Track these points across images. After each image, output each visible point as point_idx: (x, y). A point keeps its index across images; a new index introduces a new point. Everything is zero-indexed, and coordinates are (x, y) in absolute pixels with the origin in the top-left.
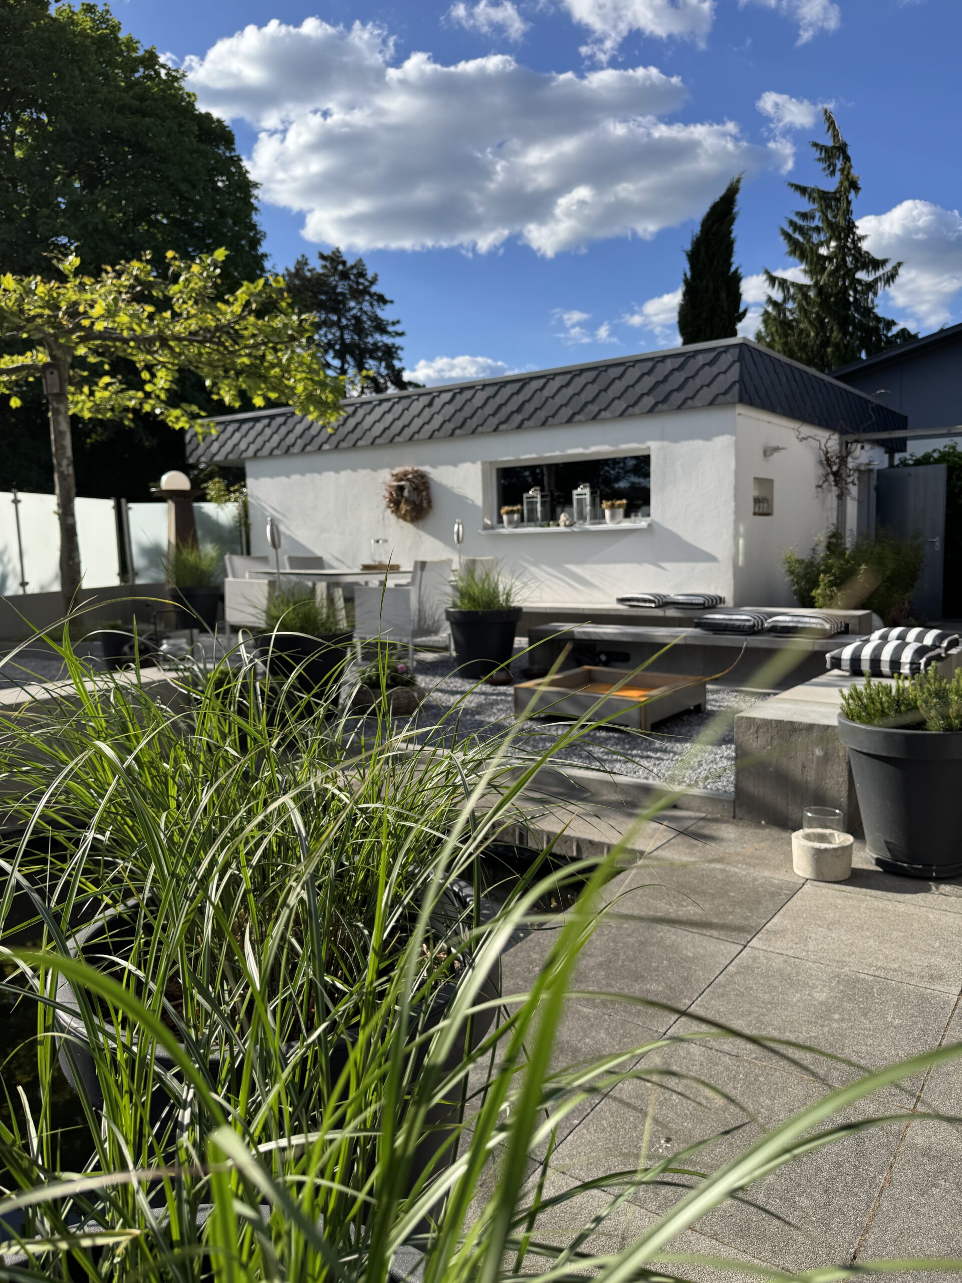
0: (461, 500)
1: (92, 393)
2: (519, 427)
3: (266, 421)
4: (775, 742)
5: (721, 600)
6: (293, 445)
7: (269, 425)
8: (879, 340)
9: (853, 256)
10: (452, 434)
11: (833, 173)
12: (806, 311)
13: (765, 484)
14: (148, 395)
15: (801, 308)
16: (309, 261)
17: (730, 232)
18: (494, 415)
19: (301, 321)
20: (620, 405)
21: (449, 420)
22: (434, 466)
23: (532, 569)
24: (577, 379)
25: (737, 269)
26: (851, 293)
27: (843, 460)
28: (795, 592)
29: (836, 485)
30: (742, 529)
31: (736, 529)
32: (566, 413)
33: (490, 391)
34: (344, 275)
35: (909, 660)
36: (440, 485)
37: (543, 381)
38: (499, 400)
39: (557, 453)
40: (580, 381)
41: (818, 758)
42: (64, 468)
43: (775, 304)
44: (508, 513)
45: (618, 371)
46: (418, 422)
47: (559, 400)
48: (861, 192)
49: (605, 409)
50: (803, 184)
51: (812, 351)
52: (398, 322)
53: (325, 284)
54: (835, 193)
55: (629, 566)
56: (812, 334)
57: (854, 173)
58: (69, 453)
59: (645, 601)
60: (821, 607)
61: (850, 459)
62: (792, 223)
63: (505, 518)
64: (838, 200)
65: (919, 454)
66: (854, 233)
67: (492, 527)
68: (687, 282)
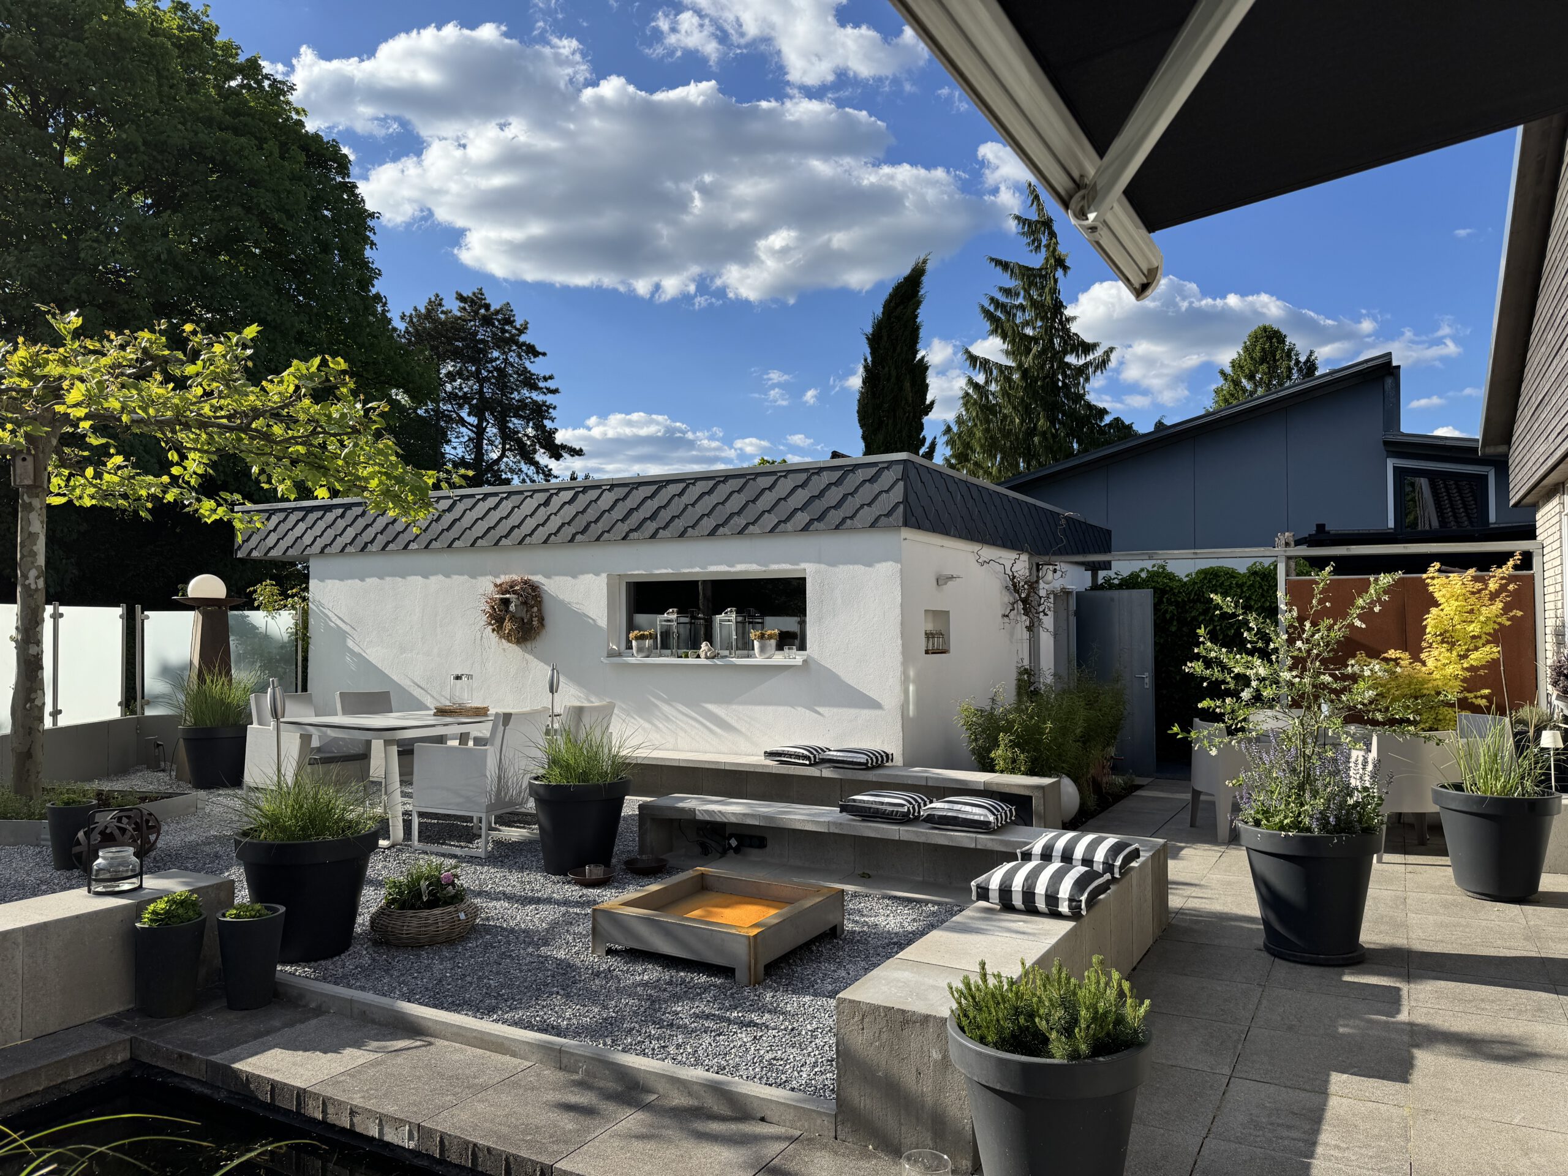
0: (581, 618)
1: (98, 475)
2: (653, 536)
3: (340, 511)
4: (884, 1036)
5: (888, 757)
6: (372, 542)
7: (342, 516)
8: (1091, 430)
9: (1062, 337)
10: (572, 540)
11: (1038, 248)
12: (1009, 395)
13: (942, 616)
14: (174, 479)
15: (1004, 393)
16: (444, 302)
17: (916, 317)
18: (623, 520)
19: (367, 411)
20: (770, 520)
21: (569, 523)
22: (548, 576)
23: (666, 708)
24: (721, 486)
25: (923, 357)
26: (1060, 377)
27: (1033, 585)
28: (973, 751)
29: (1026, 613)
30: (912, 673)
31: (905, 673)
32: (708, 524)
33: (621, 492)
34: (487, 321)
35: (1067, 896)
36: (555, 599)
37: (682, 485)
38: (630, 503)
39: (697, 570)
40: (724, 490)
41: (936, 1062)
42: (31, 580)
43: (976, 386)
44: (637, 638)
45: (767, 481)
46: (530, 524)
47: (700, 509)
48: (1069, 272)
49: (753, 524)
50: (1004, 258)
51: (1017, 438)
52: (551, 377)
53: (462, 329)
54: (1040, 269)
55: (781, 709)
56: (1017, 421)
57: (1061, 250)
58: (41, 560)
59: (798, 756)
60: (1002, 772)
61: (1042, 585)
62: (993, 300)
63: (634, 643)
64: (1044, 277)
65: (1125, 573)
66: (1062, 314)
67: (619, 655)
68: (866, 368)
